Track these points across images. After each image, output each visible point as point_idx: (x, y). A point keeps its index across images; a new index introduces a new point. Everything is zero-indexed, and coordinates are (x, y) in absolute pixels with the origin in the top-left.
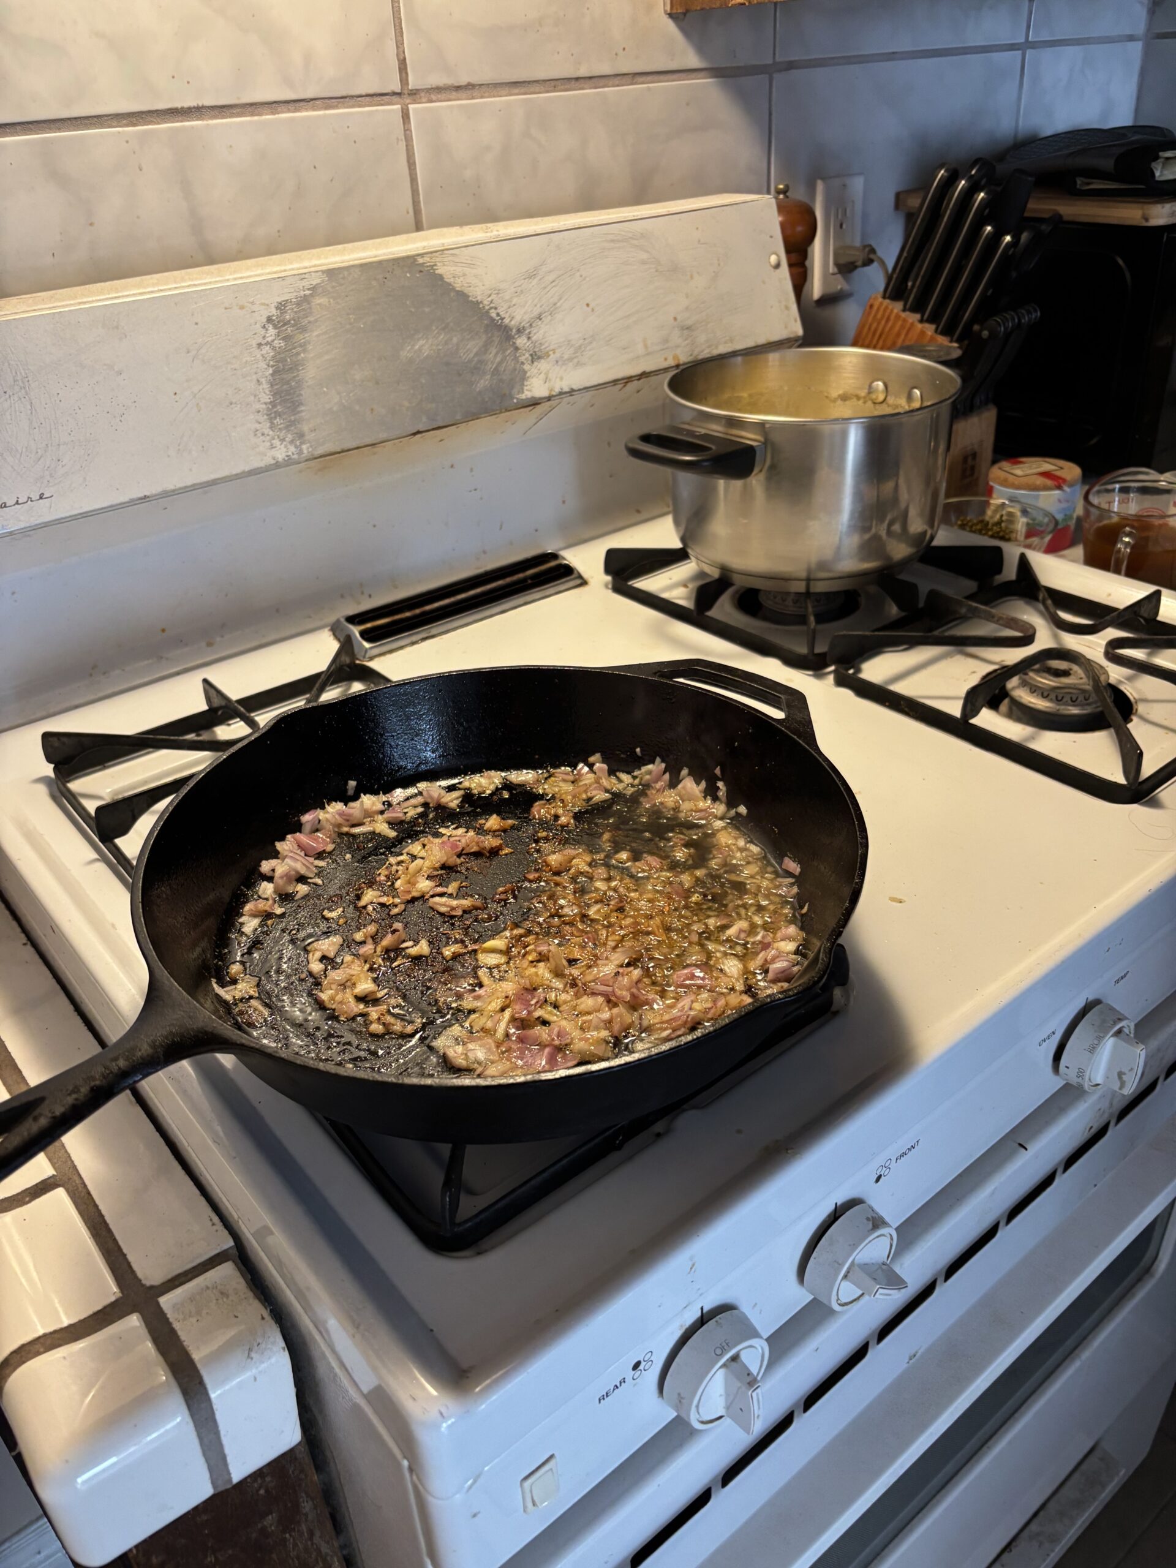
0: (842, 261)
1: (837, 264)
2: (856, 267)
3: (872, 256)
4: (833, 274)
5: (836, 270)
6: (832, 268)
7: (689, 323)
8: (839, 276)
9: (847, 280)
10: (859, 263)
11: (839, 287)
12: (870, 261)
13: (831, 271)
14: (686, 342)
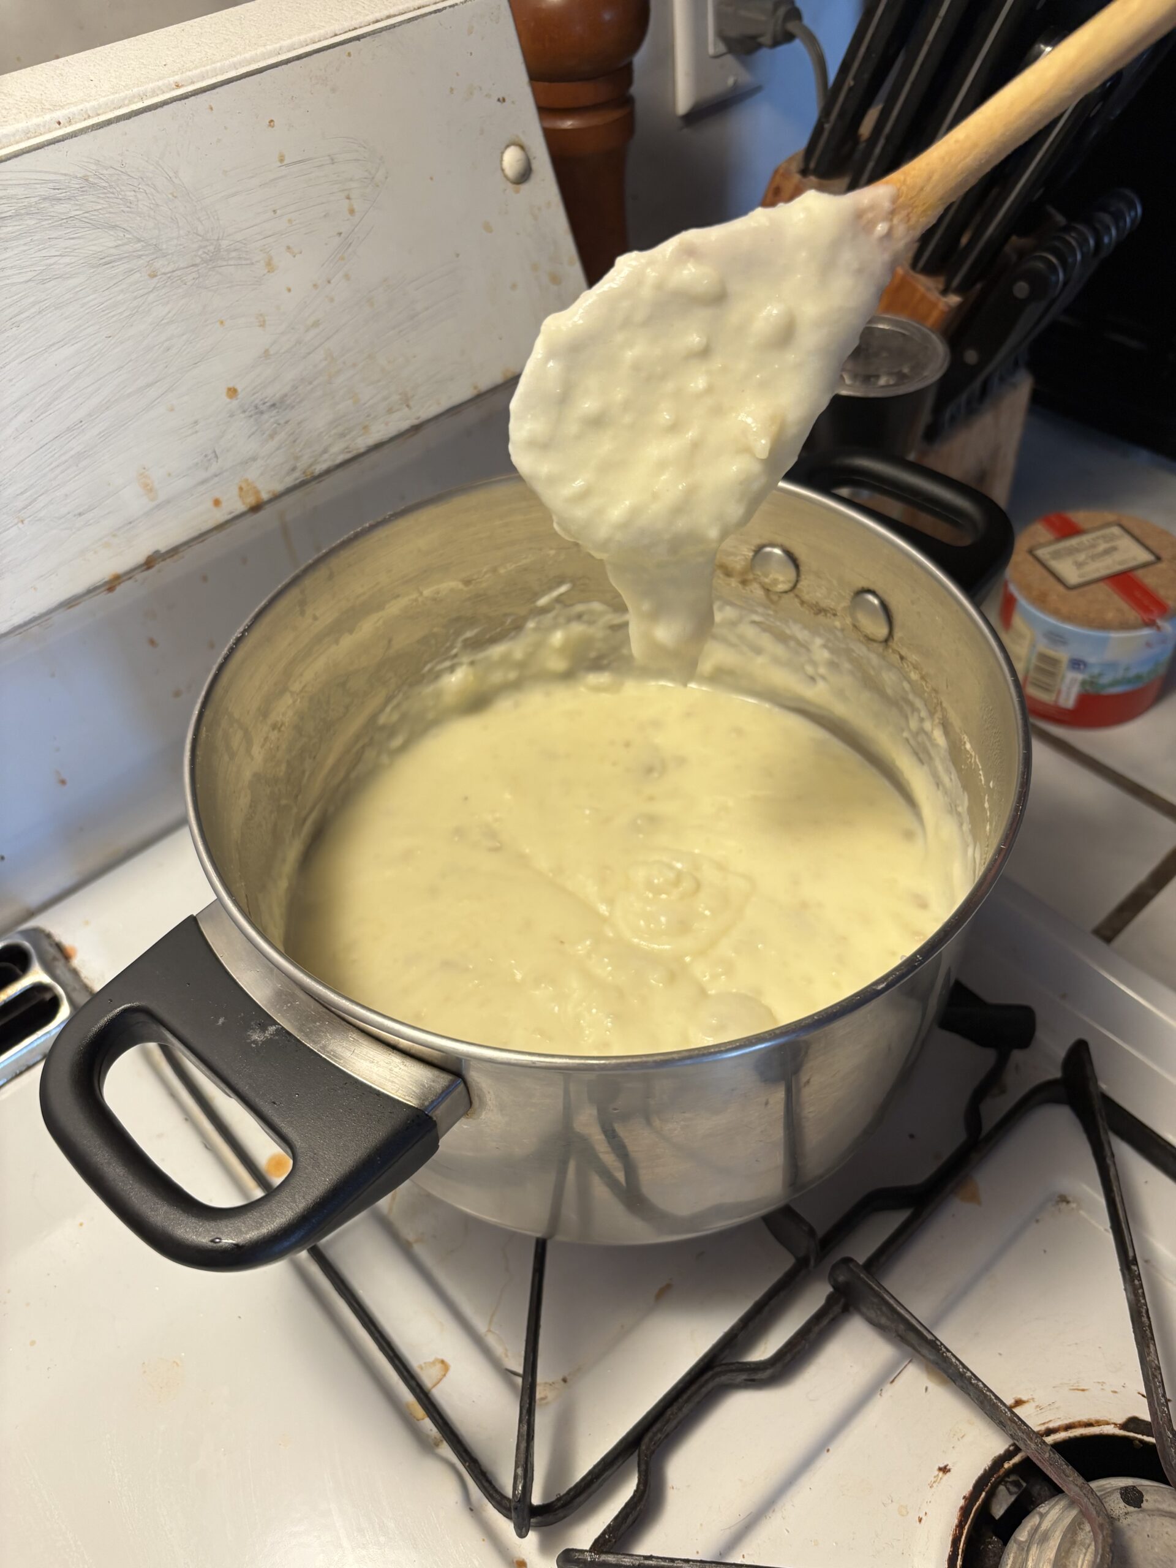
0: (733, 33)
1: (721, 35)
2: (760, 46)
3: (791, 26)
4: (717, 57)
5: (722, 48)
6: (713, 46)
7: (273, 392)
8: (730, 59)
9: (745, 64)
10: (766, 39)
11: (731, 81)
12: (789, 37)
13: (711, 50)
14: (273, 444)
